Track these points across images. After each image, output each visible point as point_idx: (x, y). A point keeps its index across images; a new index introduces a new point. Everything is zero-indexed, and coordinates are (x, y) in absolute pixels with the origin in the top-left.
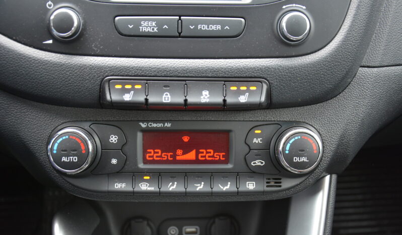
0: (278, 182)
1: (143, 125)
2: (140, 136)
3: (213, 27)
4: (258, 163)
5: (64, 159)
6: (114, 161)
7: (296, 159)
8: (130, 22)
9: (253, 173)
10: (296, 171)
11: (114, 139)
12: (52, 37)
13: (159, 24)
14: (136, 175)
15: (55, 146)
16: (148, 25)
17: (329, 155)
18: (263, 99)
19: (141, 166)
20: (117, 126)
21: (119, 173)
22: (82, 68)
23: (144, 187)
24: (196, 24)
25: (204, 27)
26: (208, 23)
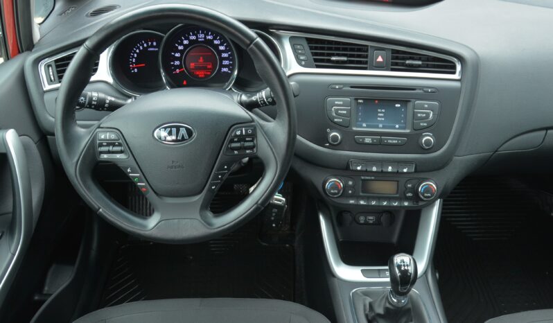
0: (417, 202)
1: (363, 178)
2: (361, 182)
3: (394, 142)
4: (409, 194)
5: (332, 191)
6: (350, 192)
7: (426, 195)
8: (361, 138)
9: (407, 199)
10: (425, 199)
11: (350, 183)
12: (329, 143)
13: (372, 140)
14: (359, 198)
15: (328, 185)
16: (368, 140)
17: (440, 192)
18: (413, 170)
19: (361, 194)
20: (351, 178)
21: (352, 197)
22: (340, 155)
23: (362, 202)
24: (387, 140)
25: (390, 141)
26: (392, 140)
